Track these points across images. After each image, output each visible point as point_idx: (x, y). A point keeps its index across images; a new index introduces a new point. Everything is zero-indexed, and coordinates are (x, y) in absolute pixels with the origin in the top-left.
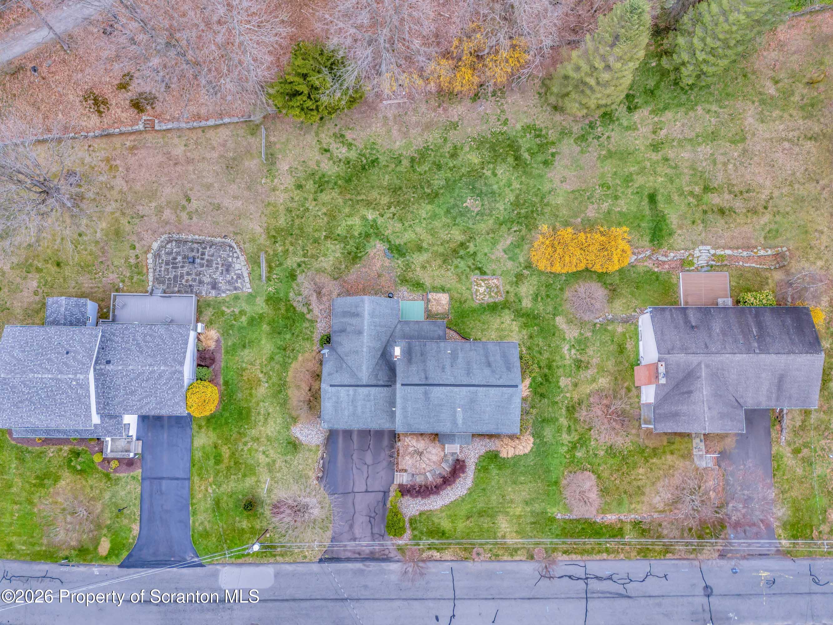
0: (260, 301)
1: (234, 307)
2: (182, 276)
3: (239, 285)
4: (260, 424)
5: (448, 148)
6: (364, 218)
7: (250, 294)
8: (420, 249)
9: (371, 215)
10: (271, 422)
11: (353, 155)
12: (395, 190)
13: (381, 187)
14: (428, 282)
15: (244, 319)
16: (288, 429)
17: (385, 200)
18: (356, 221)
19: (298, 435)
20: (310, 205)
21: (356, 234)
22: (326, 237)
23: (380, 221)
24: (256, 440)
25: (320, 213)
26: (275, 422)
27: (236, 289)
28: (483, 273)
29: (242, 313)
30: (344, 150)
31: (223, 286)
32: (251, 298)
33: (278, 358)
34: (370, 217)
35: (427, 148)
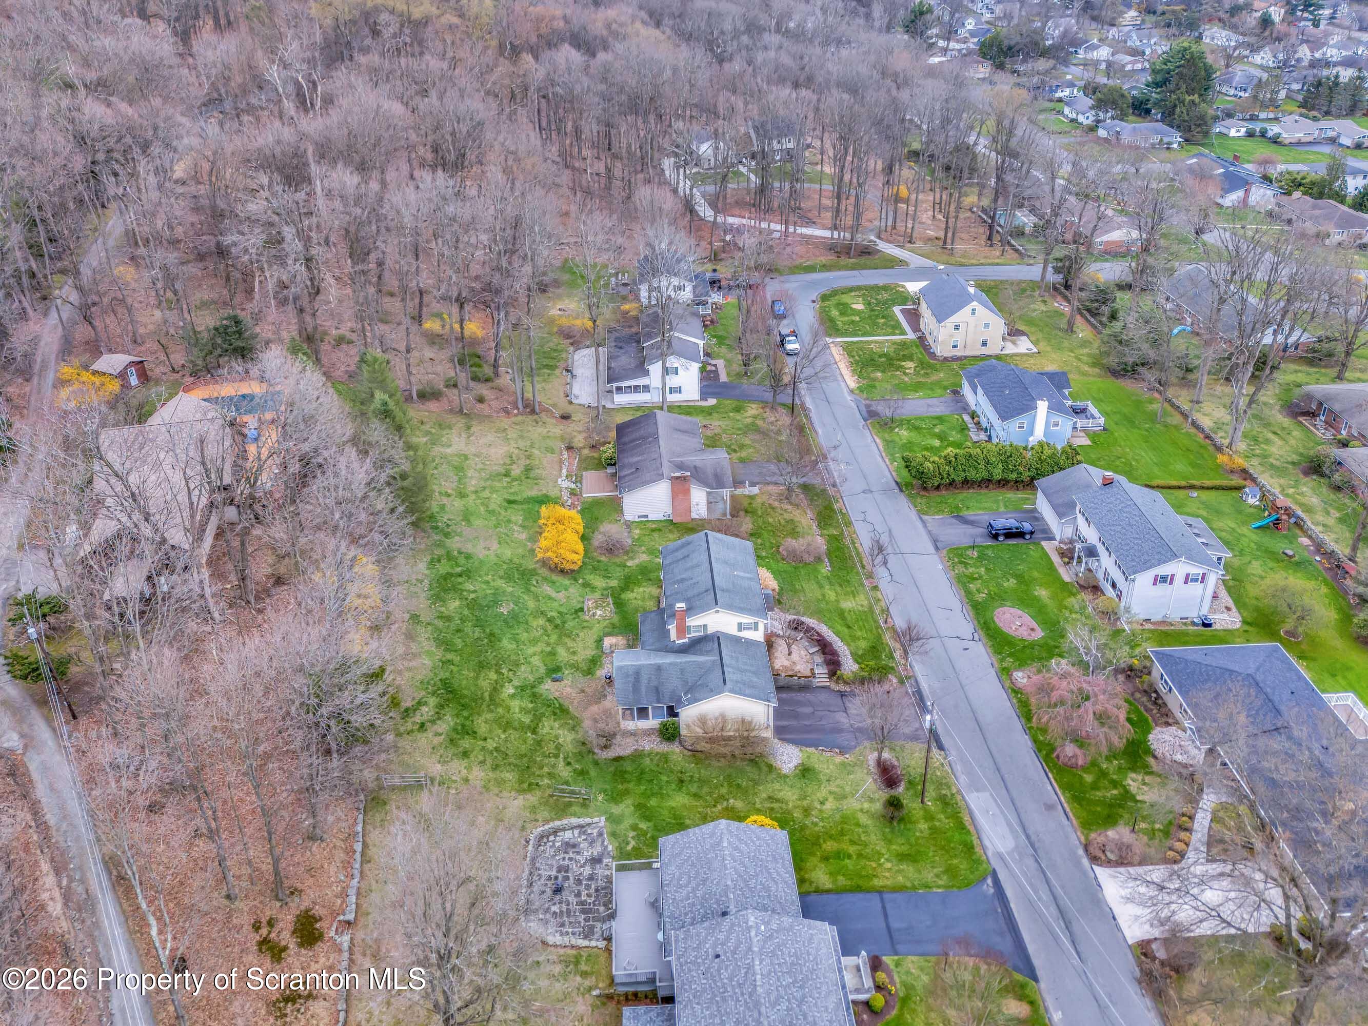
0: (616, 810)
1: (627, 837)
2: (582, 903)
3: (595, 831)
4: (784, 806)
5: (440, 623)
6: (513, 696)
7: (607, 819)
8: (553, 654)
9: (509, 690)
10: (780, 795)
11: (432, 701)
12: (482, 666)
13: (477, 678)
14: (590, 653)
15: (643, 826)
16: (786, 776)
17: (493, 676)
18: (515, 704)
19: (792, 765)
20: (491, 744)
21: (530, 706)
22: (534, 732)
23: (516, 683)
24: (807, 811)
25: (503, 736)
26: (780, 790)
27: (600, 834)
28: (582, 610)
29: (634, 828)
30: (425, 709)
31: (596, 850)
32: (613, 819)
33: (694, 788)
34: (512, 691)
35: (435, 639)
